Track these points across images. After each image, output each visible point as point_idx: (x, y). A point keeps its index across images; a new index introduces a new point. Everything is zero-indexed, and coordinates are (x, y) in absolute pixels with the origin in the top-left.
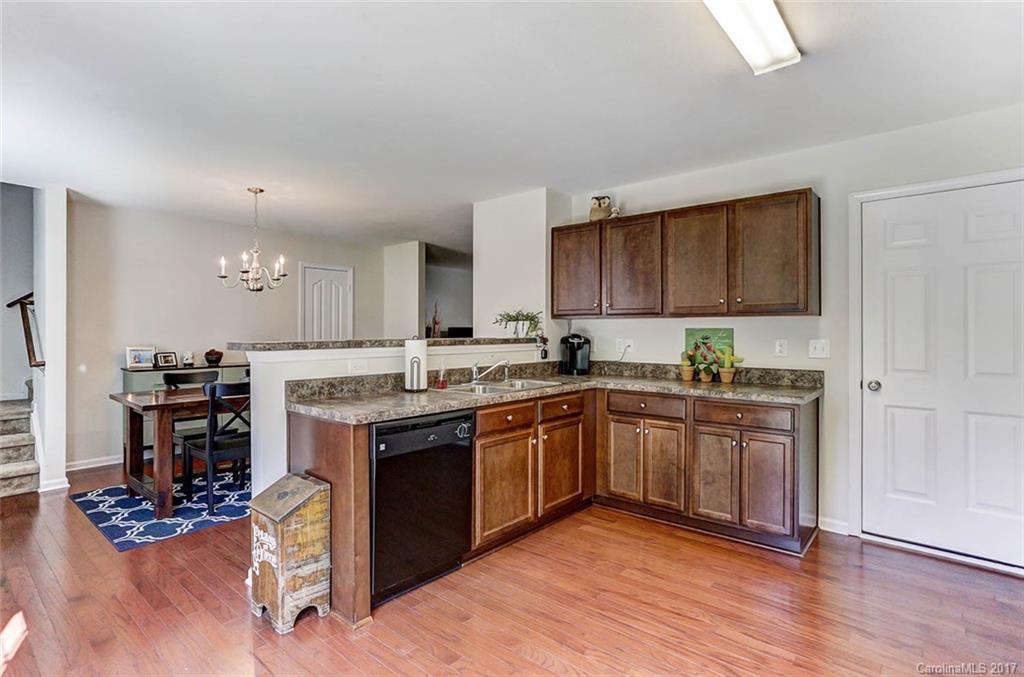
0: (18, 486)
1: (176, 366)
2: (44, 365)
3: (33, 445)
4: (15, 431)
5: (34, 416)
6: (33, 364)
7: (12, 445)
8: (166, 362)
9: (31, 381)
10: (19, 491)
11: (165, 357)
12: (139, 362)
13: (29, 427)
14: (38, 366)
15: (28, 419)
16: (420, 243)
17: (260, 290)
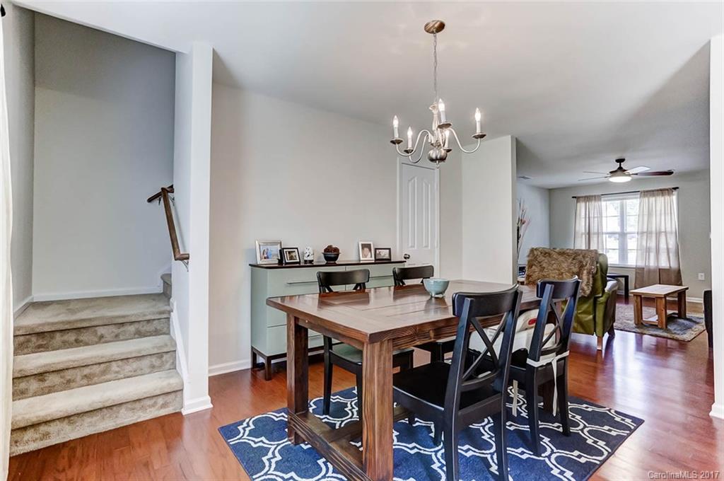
0: (164, 406)
1: (299, 263)
2: (188, 258)
3: (175, 351)
4: (157, 333)
5: (174, 316)
6: (177, 256)
7: (156, 351)
8: (291, 258)
9: (170, 275)
10: (163, 412)
11: (289, 252)
12: (267, 258)
13: (169, 328)
14: (182, 259)
15: (168, 319)
16: (512, 137)
17: (442, 159)
